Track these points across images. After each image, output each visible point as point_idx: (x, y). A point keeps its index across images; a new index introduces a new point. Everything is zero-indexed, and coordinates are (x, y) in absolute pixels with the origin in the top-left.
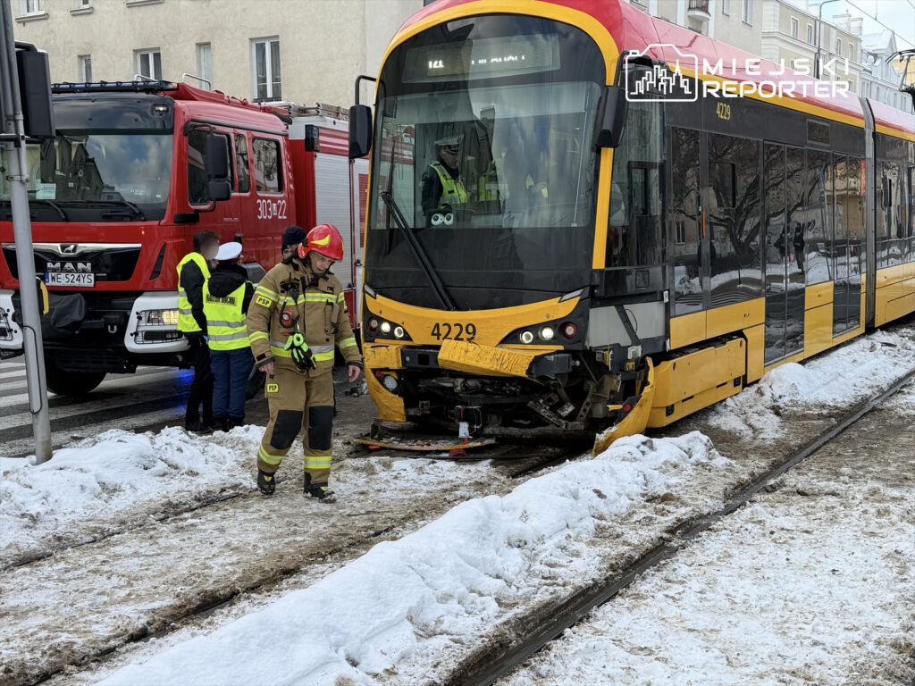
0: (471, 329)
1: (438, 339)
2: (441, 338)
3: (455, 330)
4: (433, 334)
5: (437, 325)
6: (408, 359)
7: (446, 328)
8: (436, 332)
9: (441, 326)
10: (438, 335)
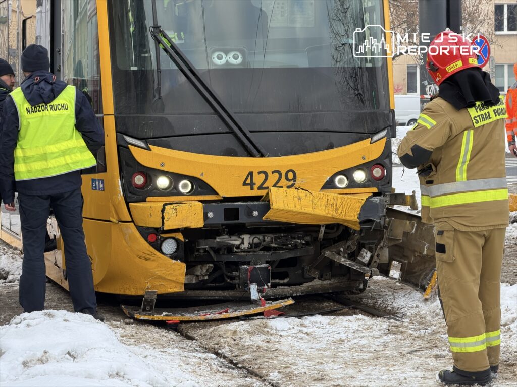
0: (291, 176)
1: (252, 189)
2: (256, 187)
3: (273, 178)
4: (245, 184)
5: (251, 174)
6: (211, 215)
7: (263, 176)
8: (249, 181)
9: (255, 175)
10: (252, 185)
